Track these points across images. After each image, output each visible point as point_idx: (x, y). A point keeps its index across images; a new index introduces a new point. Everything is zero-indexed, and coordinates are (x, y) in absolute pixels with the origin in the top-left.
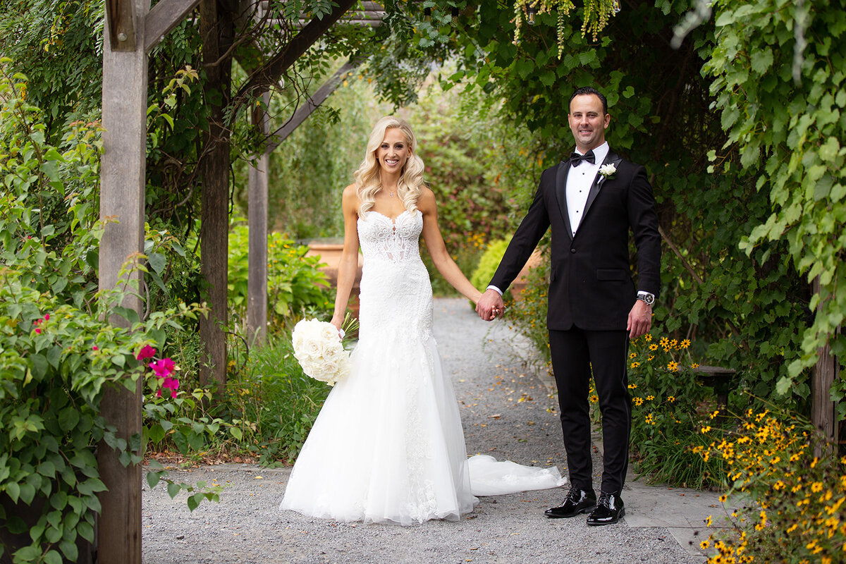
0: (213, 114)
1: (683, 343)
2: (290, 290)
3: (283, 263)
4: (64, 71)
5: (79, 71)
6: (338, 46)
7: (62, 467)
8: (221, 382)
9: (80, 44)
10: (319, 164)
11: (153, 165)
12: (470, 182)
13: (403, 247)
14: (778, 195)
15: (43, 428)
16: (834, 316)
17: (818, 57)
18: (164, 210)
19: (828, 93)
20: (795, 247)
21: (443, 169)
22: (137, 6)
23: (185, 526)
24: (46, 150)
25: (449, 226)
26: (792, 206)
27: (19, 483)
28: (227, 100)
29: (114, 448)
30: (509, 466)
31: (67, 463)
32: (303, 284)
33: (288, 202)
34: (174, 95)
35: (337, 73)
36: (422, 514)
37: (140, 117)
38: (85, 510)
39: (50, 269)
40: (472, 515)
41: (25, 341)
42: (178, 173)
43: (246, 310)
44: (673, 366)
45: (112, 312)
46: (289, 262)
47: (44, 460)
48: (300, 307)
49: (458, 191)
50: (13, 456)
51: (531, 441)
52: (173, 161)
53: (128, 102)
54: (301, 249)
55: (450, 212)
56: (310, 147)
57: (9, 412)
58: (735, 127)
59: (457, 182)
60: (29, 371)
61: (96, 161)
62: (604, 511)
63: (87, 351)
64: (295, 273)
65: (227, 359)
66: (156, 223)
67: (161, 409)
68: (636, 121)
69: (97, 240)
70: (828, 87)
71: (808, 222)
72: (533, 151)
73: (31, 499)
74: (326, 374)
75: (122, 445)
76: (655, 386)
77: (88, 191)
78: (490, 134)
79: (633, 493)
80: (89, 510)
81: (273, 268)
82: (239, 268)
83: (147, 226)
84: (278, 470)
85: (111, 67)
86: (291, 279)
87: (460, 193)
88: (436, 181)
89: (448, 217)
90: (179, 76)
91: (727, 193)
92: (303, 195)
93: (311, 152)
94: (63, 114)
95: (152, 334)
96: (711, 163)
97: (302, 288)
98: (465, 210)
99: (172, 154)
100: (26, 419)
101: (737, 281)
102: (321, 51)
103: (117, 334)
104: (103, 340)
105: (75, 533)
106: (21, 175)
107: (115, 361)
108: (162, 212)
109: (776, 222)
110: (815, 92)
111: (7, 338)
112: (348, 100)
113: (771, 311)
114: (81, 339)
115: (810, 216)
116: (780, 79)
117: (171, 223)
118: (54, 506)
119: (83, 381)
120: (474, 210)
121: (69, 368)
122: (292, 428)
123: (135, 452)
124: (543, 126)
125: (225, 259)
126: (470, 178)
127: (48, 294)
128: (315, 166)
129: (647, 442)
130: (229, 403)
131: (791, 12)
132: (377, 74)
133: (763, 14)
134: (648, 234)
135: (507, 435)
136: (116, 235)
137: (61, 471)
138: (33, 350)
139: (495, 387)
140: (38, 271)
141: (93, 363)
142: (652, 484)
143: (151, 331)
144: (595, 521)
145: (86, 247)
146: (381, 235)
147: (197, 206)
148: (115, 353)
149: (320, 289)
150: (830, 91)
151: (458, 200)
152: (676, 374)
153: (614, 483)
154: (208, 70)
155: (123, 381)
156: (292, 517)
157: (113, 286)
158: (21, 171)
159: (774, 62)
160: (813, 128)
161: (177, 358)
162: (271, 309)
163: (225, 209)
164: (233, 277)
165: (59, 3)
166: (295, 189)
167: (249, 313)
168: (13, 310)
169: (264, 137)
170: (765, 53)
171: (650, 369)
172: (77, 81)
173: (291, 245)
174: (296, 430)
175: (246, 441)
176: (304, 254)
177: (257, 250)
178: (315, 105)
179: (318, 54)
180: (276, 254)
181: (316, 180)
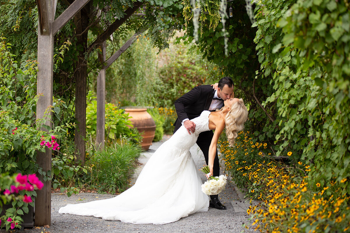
0: (80, 54)
1: (264, 145)
2: (115, 128)
3: (112, 116)
4: (21, 38)
5: (27, 38)
6: (131, 26)
8: (83, 161)
9: (27, 27)
10: (131, 73)
11: (56, 75)
14: (275, 86)
15: (17, 166)
18: (60, 93)
21: (191, 75)
22: (50, 19)
24: (18, 70)
28: (85, 49)
29: (41, 174)
32: (121, 126)
33: (117, 90)
34: (63, 51)
35: (134, 35)
37: (51, 59)
39: (19, 112)
42: (66, 78)
43: (96, 136)
44: (261, 154)
45: (42, 127)
46: (115, 116)
48: (120, 135)
52: (64, 73)
53: (47, 53)
54: (121, 111)
56: (127, 65)
57: (5, 162)
58: (263, 62)
60: (13, 146)
61: (35, 74)
64: (118, 121)
65: (86, 152)
66: (57, 97)
67: (58, 162)
68: (245, 58)
69: (36, 102)
75: (44, 174)
77: (32, 85)
80: (32, 196)
81: (108, 118)
82: (93, 118)
83: (54, 98)
84: (105, 195)
85: (41, 41)
86: (116, 123)
88: (189, 81)
90: (65, 44)
92: (124, 87)
93: (128, 68)
96: (257, 75)
97: (121, 127)
99: (64, 70)
100: (11, 163)
102: (124, 28)
103: (44, 133)
108: (59, 93)
111: (5, 135)
114: (30, 136)
117: (63, 98)
119: (29, 151)
121: (25, 147)
123: (49, 177)
125: (85, 112)
127: (18, 120)
128: (129, 74)
132: (152, 35)
133: (268, 23)
136: (42, 100)
138: (13, 140)
140: (14, 113)
143: (56, 133)
145: (32, 105)
147: (74, 91)
149: (129, 128)
154: (78, 37)
157: (41, 118)
158: (9, 78)
159: (273, 39)
161: (65, 151)
162: (107, 136)
163: (85, 92)
164: (91, 122)
165: (19, 12)
166: (120, 85)
167: (97, 137)
168: (6, 126)
169: (101, 63)
170: (270, 36)
171: (252, 155)
172: (26, 42)
173: (116, 109)
174: (112, 179)
175: (92, 184)
176: (123, 113)
177: (101, 111)
178: (122, 51)
179: (123, 29)
180: (109, 113)
181: (130, 80)
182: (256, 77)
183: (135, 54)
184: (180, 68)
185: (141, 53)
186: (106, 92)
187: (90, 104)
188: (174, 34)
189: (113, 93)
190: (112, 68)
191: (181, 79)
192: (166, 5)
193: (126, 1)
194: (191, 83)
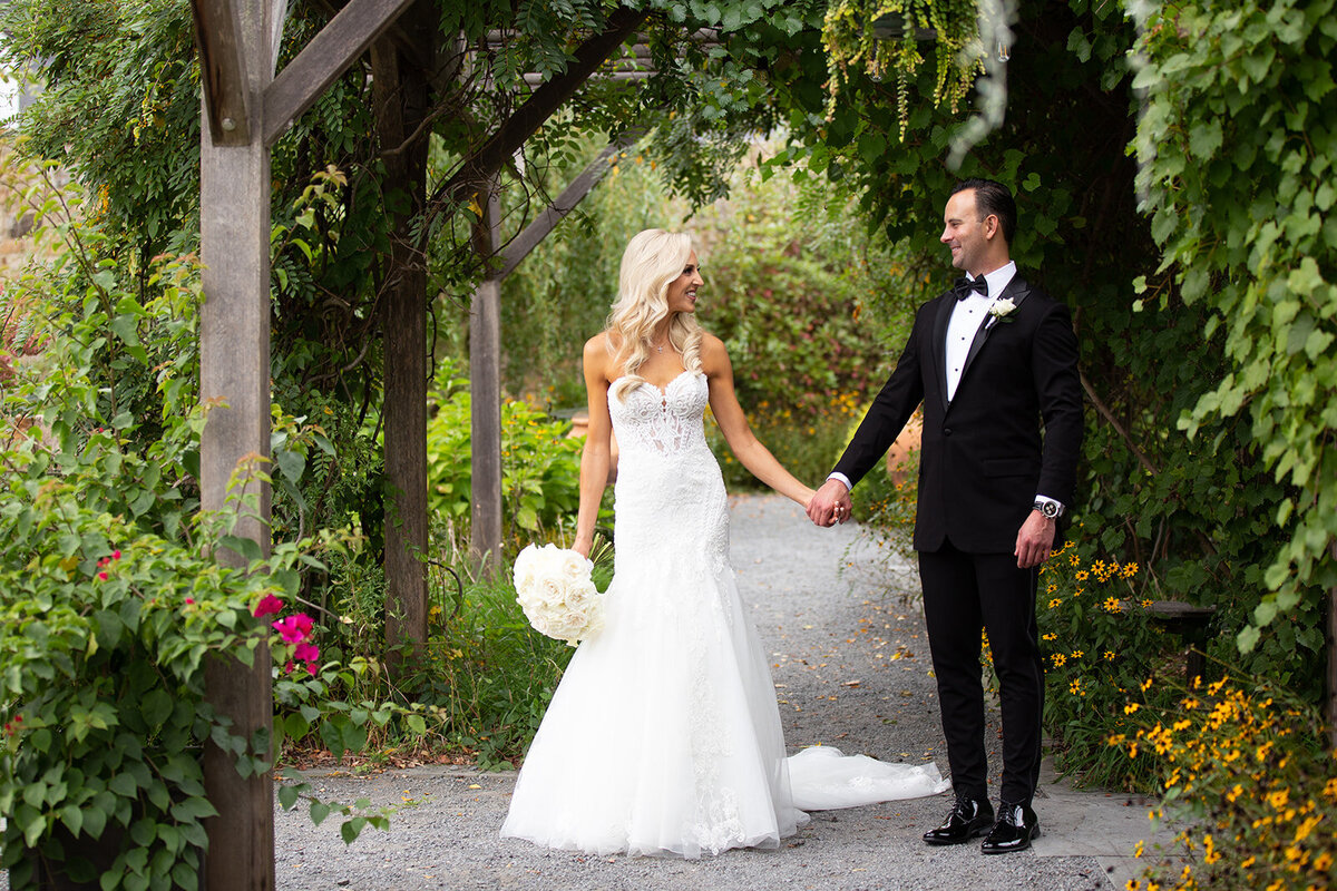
0: (396, 227)
1: (1127, 568)
2: (540, 491)
3: (529, 448)
4: (166, 167)
5: (187, 166)
6: (593, 116)
7: (147, 780)
8: (418, 639)
10: (591, 291)
11: (307, 306)
12: (834, 312)
13: (680, 431)
14: (1237, 346)
15: (116, 723)
16: (1314, 534)
17: (1289, 133)
18: (325, 378)
19: (1305, 188)
20: (1261, 427)
21: (790, 293)
22: (251, 77)
23: (353, 865)
24: (119, 298)
25: (802, 381)
26: (1256, 363)
27: (82, 806)
28: (418, 204)
29: (227, 750)
30: (862, 762)
31: (155, 775)
32: (560, 481)
33: (544, 349)
34: (312, 210)
35: (602, 155)
36: (716, 840)
37: (258, 246)
38: (183, 844)
39: (129, 477)
40: (797, 841)
41: (87, 591)
42: (345, 320)
43: (470, 523)
44: (1113, 604)
45: (219, 545)
46: (538, 448)
47: (120, 770)
48: (555, 515)
49: (815, 326)
50: (74, 766)
51: (904, 721)
52: (335, 301)
53: (241, 223)
54: (557, 427)
55: (802, 359)
56: (575, 264)
57: (66, 700)
58: (1173, 240)
59: (813, 312)
60: (93, 636)
61: (193, 314)
62: (1007, 831)
63: (180, 604)
64: (548, 464)
65: (428, 604)
66: (311, 397)
67: (302, 689)
68: (1046, 226)
69: (198, 434)
70: (1305, 179)
71: (1277, 388)
72: (912, 268)
73: (100, 831)
74: (568, 630)
75: (240, 745)
76: (1087, 633)
77: (183, 359)
78: (848, 241)
79: (1049, 804)
80: (189, 845)
81: (513, 458)
82: (460, 458)
83: (277, 410)
84: (504, 774)
85: (213, 170)
86: (541, 474)
87: (819, 329)
88: (781, 312)
89: (800, 368)
90: (319, 182)
91: (1190, 335)
92: (566, 340)
93: (578, 272)
94: (167, 233)
95: (279, 577)
96: (1139, 297)
97: (560, 487)
98: (827, 356)
99: (335, 290)
100: (91, 710)
101: (1208, 471)
102: (567, 125)
103: (225, 578)
104: (204, 588)
105: (168, 882)
106: (79, 338)
107: (221, 619)
108: (322, 380)
109: (1232, 388)
110: (1286, 188)
111: (60, 587)
112: (635, 190)
113: (1262, 516)
114: (170, 587)
115: (1280, 379)
116: (1234, 167)
117: (336, 397)
118: (138, 842)
119: (173, 650)
120: (841, 355)
121: (153, 631)
122: (527, 709)
123: (260, 757)
124: (911, 235)
125: (421, 450)
126: (833, 306)
128: (584, 294)
129: (1074, 723)
130: (431, 672)
131: (1244, 65)
132: (665, 154)
133: (1205, 68)
134: (1058, 408)
135: (868, 713)
136: (226, 427)
137: (146, 787)
138: (98, 604)
139: (858, 636)
140: (109, 483)
141: (188, 623)
142: (1081, 788)
143: (277, 573)
144: (995, 846)
145: (184, 445)
146: (644, 414)
148: (220, 608)
150: (1309, 184)
151: (815, 341)
152: (1119, 616)
153: (1021, 787)
154: (387, 159)
155: (234, 649)
156: (519, 849)
157: (221, 503)
158: (80, 332)
159: (1225, 140)
160: (1282, 241)
161: (347, 604)
162: (509, 518)
163: (421, 372)
164: (451, 473)
165: (155, 63)
166: (554, 330)
167: (475, 528)
168: (68, 544)
169: (480, 259)
170: (1211, 128)
171: (1078, 608)
172: (184, 183)
173: (540, 421)
174: (533, 713)
175: (457, 729)
176: (564, 434)
177: (485, 430)
178: (558, 210)
179: (562, 129)
180: (516, 436)
181: (587, 316)
182: (1138, 306)
183: (603, 224)
184: (750, 269)
185: (626, 222)
186: (506, 359)
187: (447, 406)
188: (746, 147)
189: (531, 360)
190: (525, 276)
191: (757, 307)
192: (733, 22)
193: (574, 6)
194: (789, 319)
